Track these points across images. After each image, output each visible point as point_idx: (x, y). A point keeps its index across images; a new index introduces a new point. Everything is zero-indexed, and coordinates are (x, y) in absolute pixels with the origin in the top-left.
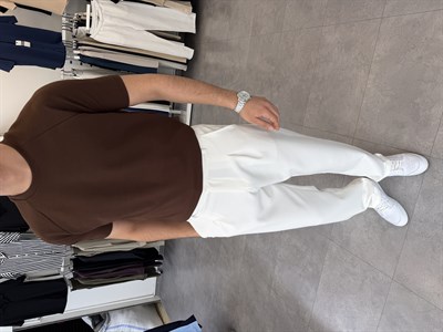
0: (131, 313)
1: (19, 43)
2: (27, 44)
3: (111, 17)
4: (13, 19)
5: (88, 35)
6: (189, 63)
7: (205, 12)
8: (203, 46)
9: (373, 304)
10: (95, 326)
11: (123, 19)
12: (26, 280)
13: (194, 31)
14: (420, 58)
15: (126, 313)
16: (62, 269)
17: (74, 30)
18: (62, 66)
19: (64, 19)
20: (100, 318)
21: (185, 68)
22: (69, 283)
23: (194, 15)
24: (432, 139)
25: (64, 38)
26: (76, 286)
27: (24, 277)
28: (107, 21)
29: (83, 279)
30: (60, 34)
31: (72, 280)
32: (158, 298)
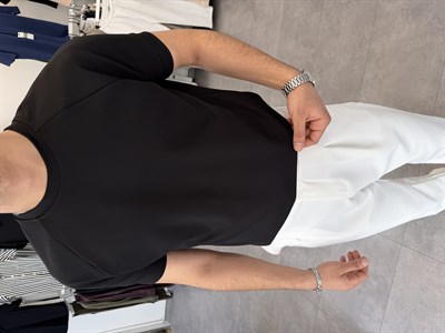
1: (21, 35)
2: (30, 36)
3: (123, 8)
4: (16, 10)
5: (98, 27)
7: (222, 5)
11: (138, 12)
12: (22, 305)
13: (210, 26)
16: (63, 292)
17: (82, 22)
19: (71, 11)
22: (70, 307)
23: (211, 9)
25: (70, 31)
26: (79, 310)
27: (20, 300)
28: (118, 12)
29: (86, 300)
30: (67, 27)
31: (74, 304)
32: (168, 324)
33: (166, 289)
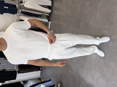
0: (34, 81)
1: (5, 7)
2: (7, 8)
4: (4, 1)
5: (23, 6)
6: (50, 14)
7: (54, 1)
8: (53, 9)
9: (99, 71)
10: (24, 84)
11: (32, 2)
12: (6, 71)
13: (51, 5)
14: (111, 6)
15: (32, 81)
16: (15, 68)
17: (20, 4)
18: (16, 14)
19: (17, 1)
20: (25, 82)
21: (48, 15)
23: (51, 1)
24: (113, 27)
25: (17, 6)
26: (19, 72)
27: (5, 70)
28: (28, 2)
29: (21, 70)
30: (16, 6)
31: (18, 71)
32: (41, 77)
33: (40, 68)
